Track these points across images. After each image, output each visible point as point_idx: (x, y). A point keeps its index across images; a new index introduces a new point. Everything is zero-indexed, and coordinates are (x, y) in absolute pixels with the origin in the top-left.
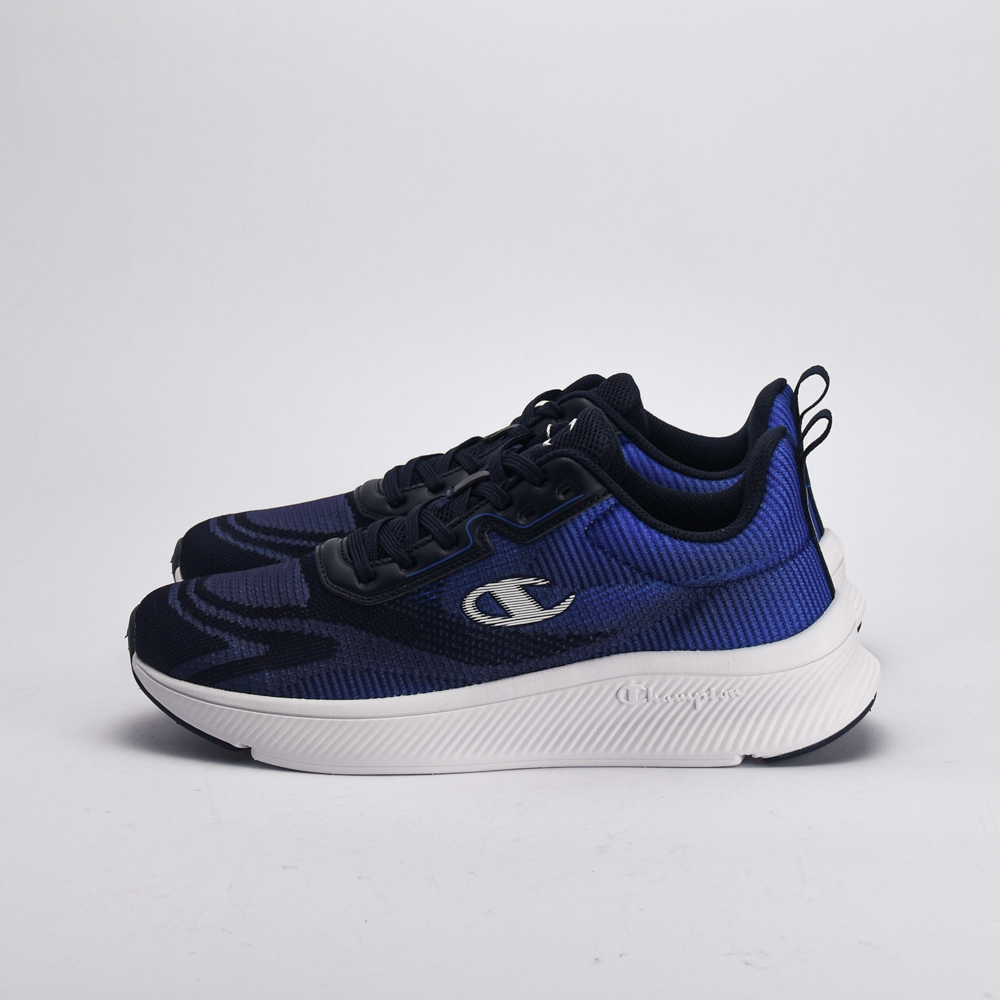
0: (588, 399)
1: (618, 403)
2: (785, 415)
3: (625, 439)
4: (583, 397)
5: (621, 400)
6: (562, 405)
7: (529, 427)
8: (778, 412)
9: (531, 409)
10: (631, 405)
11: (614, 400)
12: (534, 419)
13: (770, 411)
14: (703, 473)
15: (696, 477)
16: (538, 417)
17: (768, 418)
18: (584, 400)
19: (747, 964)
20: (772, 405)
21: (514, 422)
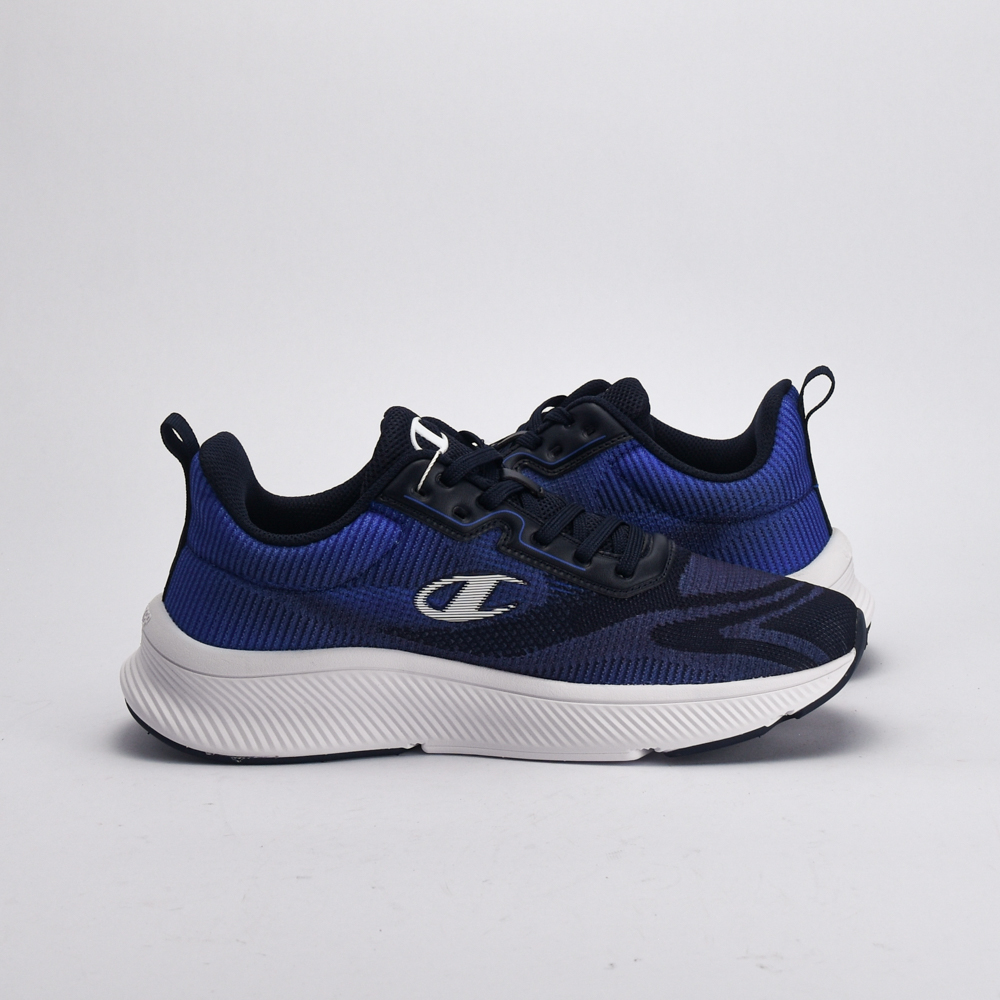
0: (597, 404)
1: (628, 407)
2: (793, 416)
3: (636, 443)
4: (592, 402)
5: (630, 405)
6: (572, 411)
7: (537, 433)
8: (786, 413)
9: (537, 414)
10: (640, 410)
11: (623, 405)
12: (542, 425)
13: (778, 413)
14: (714, 475)
15: (707, 480)
16: (547, 423)
17: (776, 419)
18: (594, 405)
19: (762, 967)
20: (780, 406)
21: (521, 428)
